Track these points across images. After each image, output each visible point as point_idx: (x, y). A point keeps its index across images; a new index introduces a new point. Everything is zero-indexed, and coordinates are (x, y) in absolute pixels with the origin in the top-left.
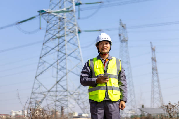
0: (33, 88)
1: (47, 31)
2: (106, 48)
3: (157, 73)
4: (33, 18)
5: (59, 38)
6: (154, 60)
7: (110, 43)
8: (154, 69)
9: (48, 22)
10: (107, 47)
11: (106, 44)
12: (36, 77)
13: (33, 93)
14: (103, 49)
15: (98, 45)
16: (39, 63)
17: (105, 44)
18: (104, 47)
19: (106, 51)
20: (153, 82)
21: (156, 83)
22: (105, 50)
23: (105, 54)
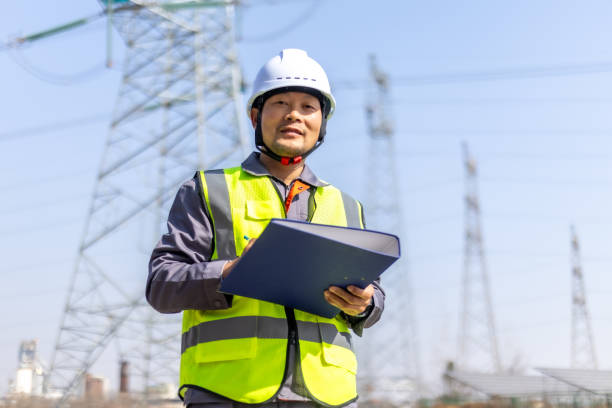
0: (71, 289)
1: (126, 78)
2: (301, 127)
3: (481, 253)
4: (80, 23)
5: (169, 105)
6: (472, 204)
7: (325, 103)
8: (473, 237)
9: (130, 44)
10: (308, 125)
11: (306, 108)
12: (82, 249)
13: (69, 310)
14: (284, 130)
15: (258, 104)
16: (96, 196)
17: (298, 104)
18: (290, 120)
19: (298, 143)
20: (466, 281)
21: (477, 287)
22: (292, 138)
23: (293, 158)
